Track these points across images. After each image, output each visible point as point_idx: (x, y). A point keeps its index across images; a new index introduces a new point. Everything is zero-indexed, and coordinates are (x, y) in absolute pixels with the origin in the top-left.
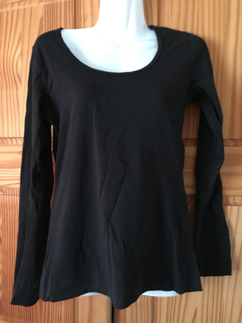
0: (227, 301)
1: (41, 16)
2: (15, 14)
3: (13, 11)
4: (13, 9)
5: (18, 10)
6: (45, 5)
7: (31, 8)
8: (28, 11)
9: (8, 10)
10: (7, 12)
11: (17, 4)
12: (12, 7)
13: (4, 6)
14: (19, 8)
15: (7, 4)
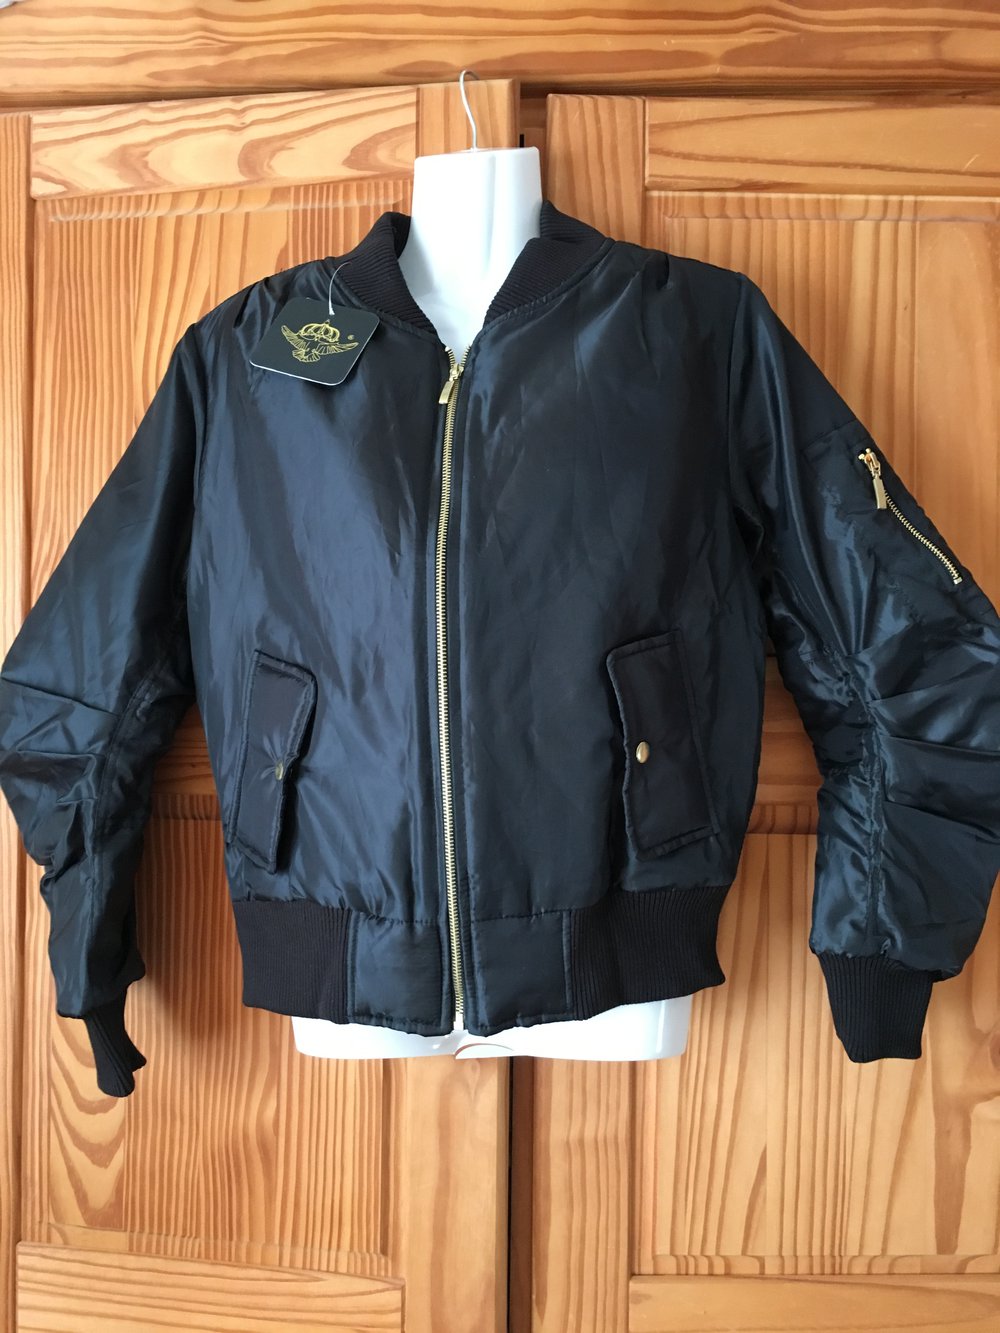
0: (855, 1123)
1: (283, 244)
2: (189, 231)
3: (179, 220)
4: (180, 212)
5: (200, 217)
6: (296, 212)
7: (247, 215)
8: (236, 227)
9: (161, 212)
10: (160, 220)
11: (195, 196)
12: (174, 205)
13: (145, 201)
14: (201, 211)
15: (158, 195)
